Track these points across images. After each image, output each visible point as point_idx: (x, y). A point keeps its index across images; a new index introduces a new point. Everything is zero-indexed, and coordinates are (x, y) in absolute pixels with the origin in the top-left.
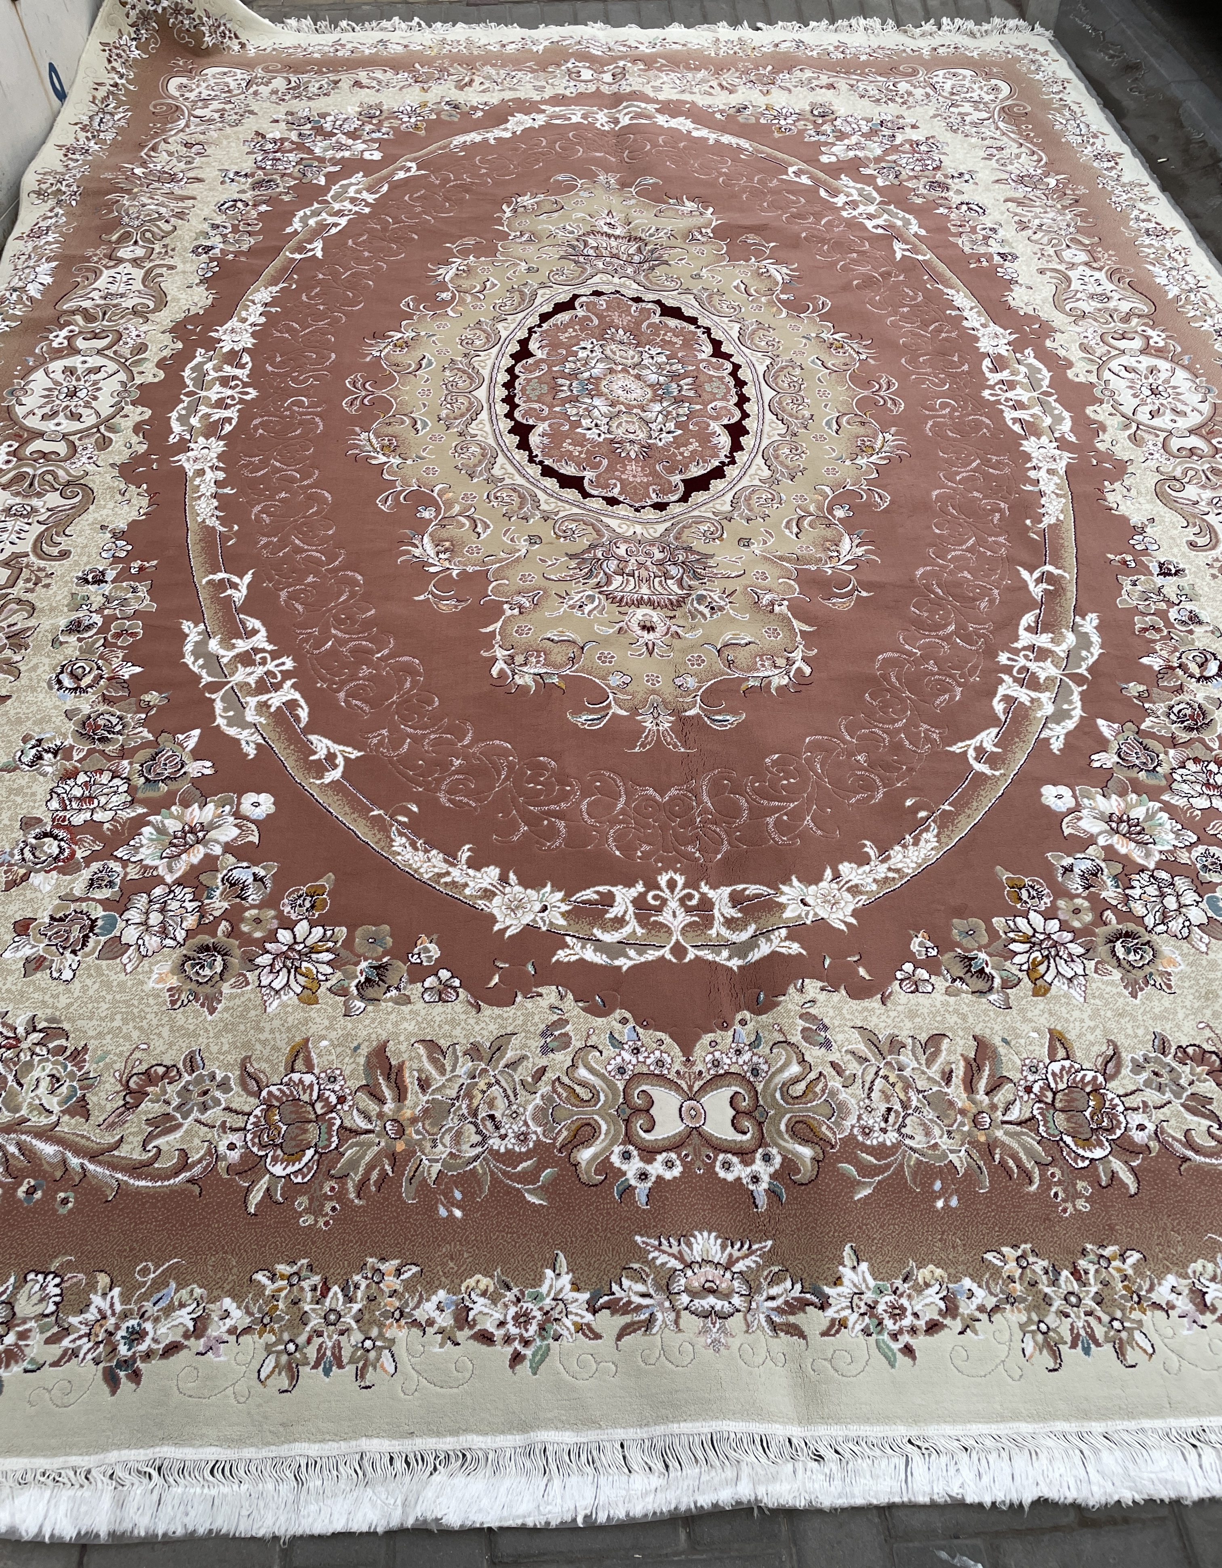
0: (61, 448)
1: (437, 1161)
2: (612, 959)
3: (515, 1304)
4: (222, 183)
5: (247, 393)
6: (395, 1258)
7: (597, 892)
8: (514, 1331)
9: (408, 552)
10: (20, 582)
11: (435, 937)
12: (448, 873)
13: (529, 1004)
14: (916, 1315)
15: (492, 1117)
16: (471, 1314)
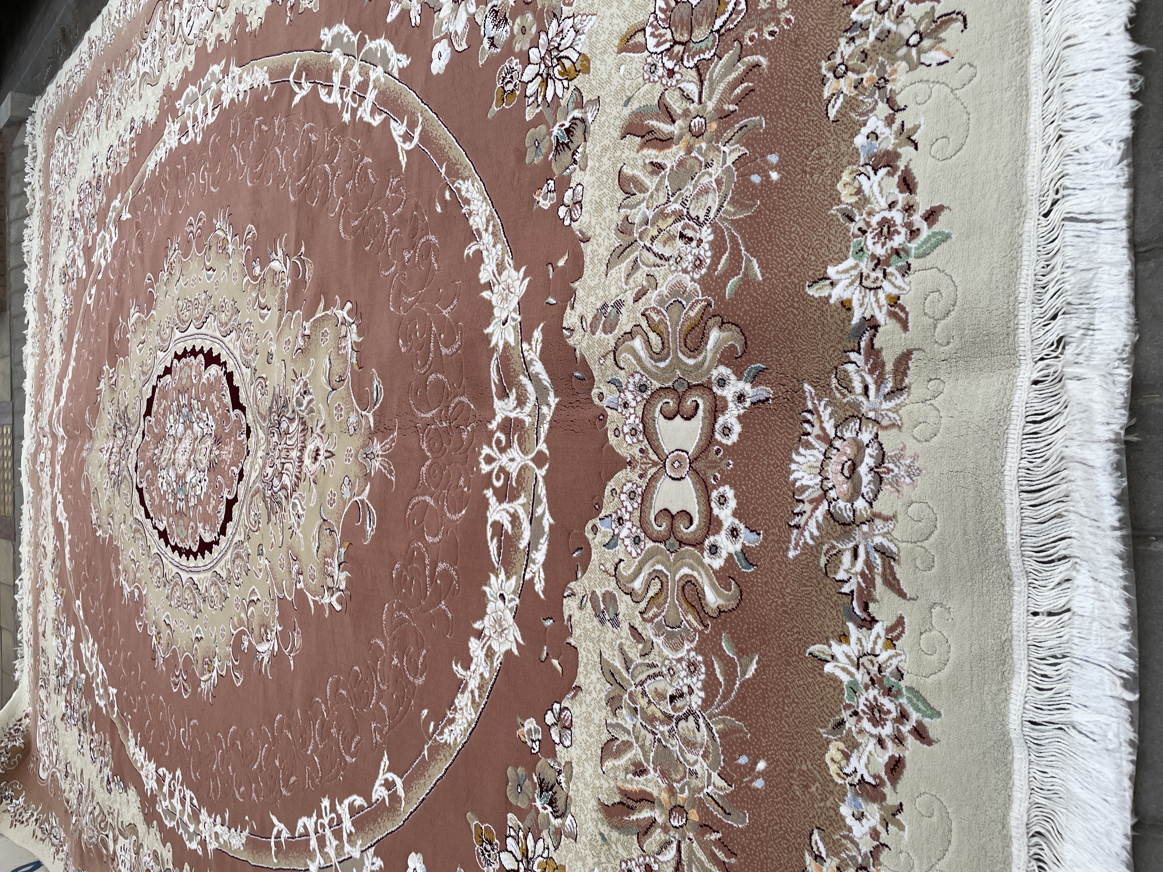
1: (710, 775)
2: (543, 533)
3: (860, 719)
4: (83, 755)
5: (178, 777)
6: (803, 857)
7: (492, 538)
8: (887, 730)
9: (266, 667)
11: (519, 720)
12: (472, 692)
13: (577, 632)
14: (891, 206)
15: (673, 698)
16: (868, 779)
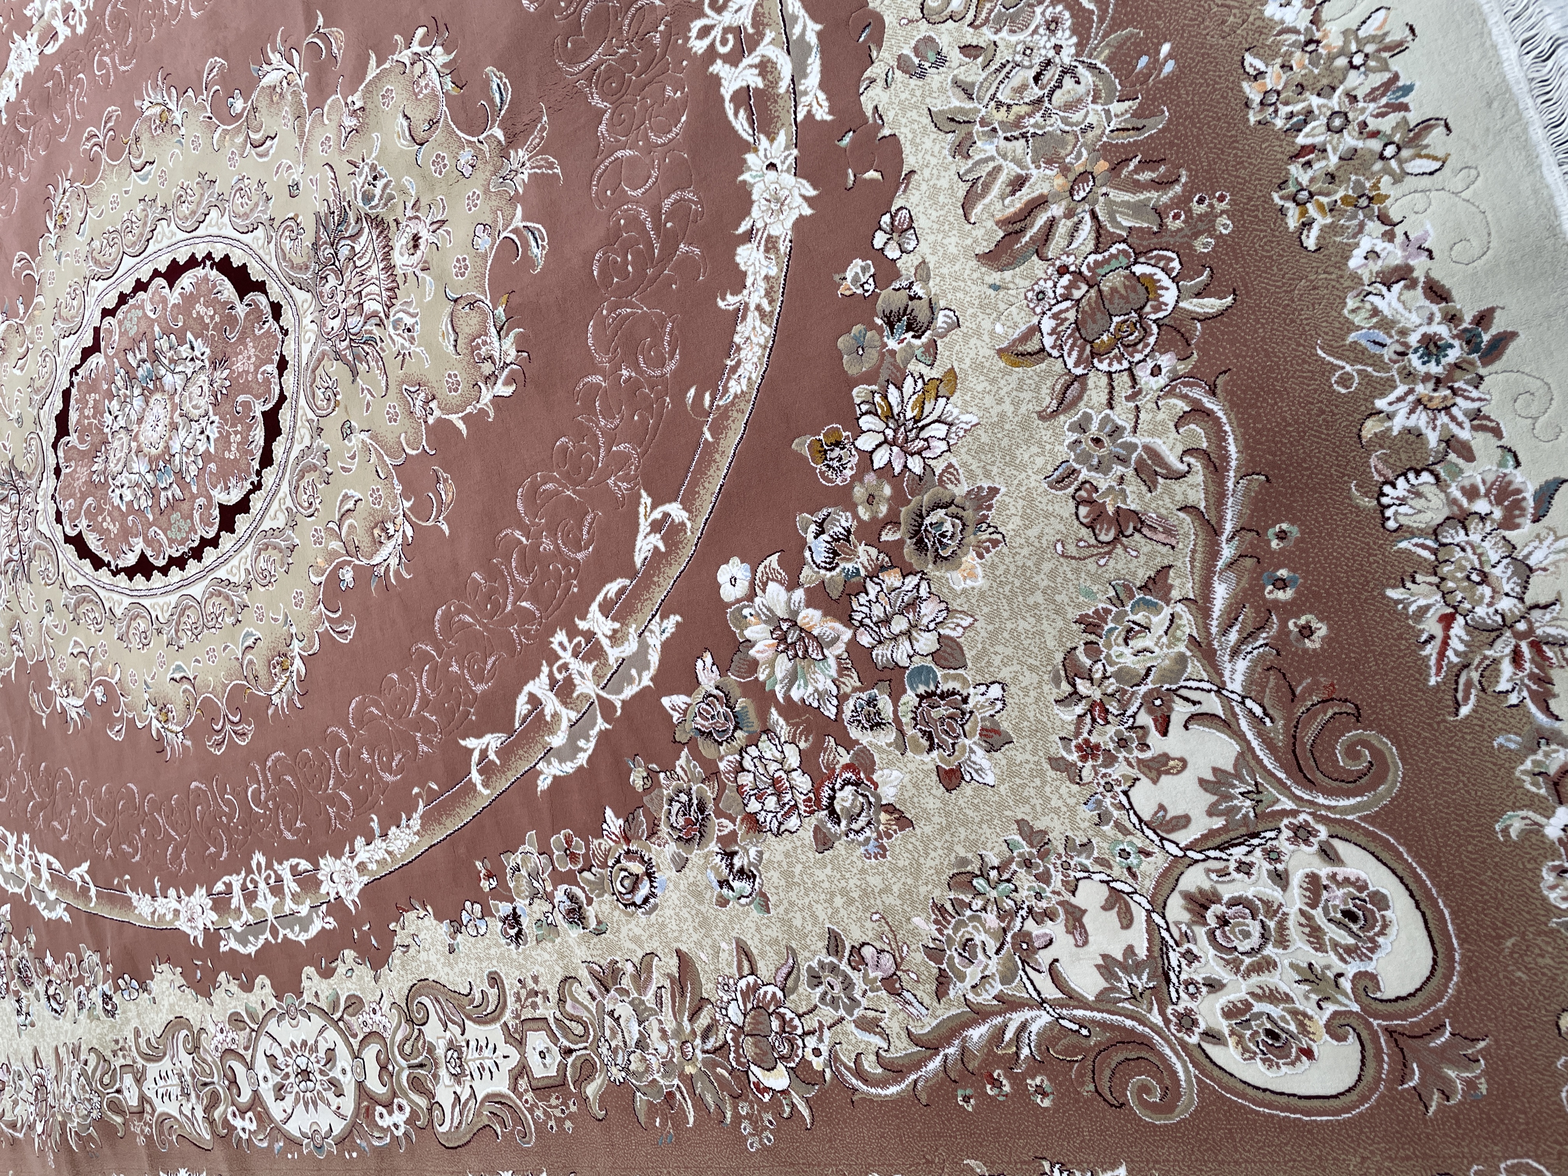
0: (370, 1053)
1: (1107, 112)
2: (810, 48)
4: (33, 1025)
5: (259, 864)
6: (1241, 90)
7: (736, 114)
9: (397, 573)
10: (538, 1014)
11: (837, 278)
12: (758, 308)
13: (889, 117)
15: (1036, 79)
